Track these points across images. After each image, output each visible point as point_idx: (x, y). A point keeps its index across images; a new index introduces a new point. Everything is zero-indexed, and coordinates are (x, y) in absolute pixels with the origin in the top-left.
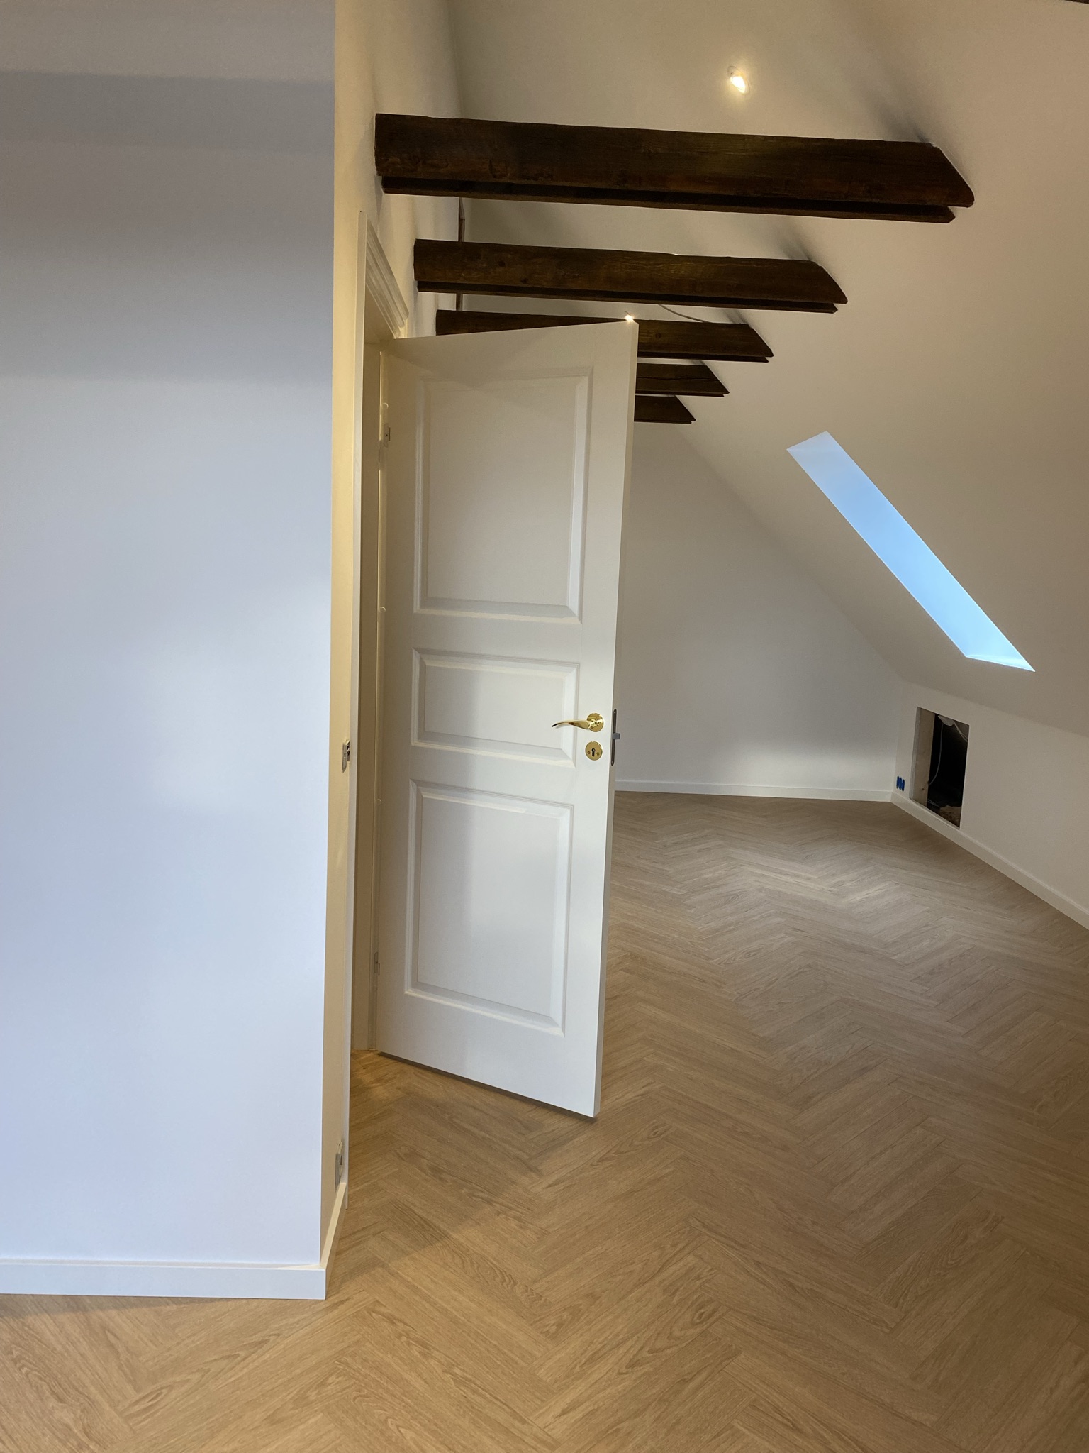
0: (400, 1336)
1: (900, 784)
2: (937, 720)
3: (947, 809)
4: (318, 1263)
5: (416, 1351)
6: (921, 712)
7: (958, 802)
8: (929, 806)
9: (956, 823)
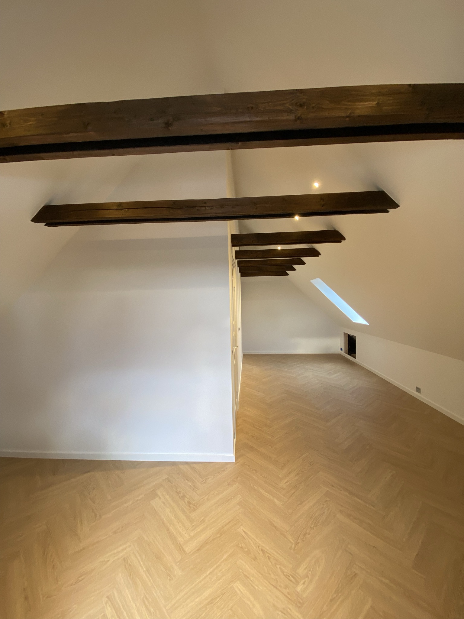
0: (251, 469)
1: (341, 349)
2: (349, 335)
3: (353, 355)
4: (233, 454)
5: (254, 471)
6: (345, 333)
7: (355, 353)
8: (349, 354)
9: (355, 358)
